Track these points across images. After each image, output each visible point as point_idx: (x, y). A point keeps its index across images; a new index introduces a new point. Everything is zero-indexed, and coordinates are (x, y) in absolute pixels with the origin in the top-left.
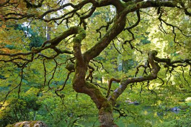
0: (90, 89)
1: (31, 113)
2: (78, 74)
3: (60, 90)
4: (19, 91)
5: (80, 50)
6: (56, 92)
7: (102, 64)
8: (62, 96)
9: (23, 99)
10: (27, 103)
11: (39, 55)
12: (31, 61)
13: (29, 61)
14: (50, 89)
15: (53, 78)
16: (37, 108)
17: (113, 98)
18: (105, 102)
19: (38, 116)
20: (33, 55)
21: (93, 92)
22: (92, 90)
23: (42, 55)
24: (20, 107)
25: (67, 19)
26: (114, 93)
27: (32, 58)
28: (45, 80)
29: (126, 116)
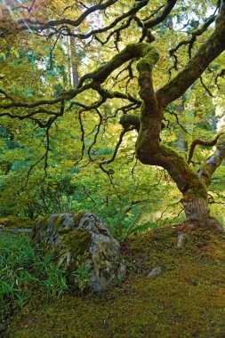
0: (168, 158)
1: (64, 198)
2: (146, 132)
3: (109, 162)
4: (46, 166)
5: (152, 86)
6: (101, 167)
7: (176, 115)
8: (110, 172)
9: (51, 178)
10: (58, 184)
11: (72, 104)
12: (61, 114)
13: (57, 115)
14: (91, 160)
15: (95, 142)
16: (71, 191)
17: (207, 172)
18: (194, 180)
19: (74, 202)
20: (63, 103)
21: (172, 162)
22: (172, 159)
23: (78, 104)
24: (49, 190)
25: (118, 32)
26: (208, 165)
27: (62, 109)
28: (84, 147)
29: (213, 202)
